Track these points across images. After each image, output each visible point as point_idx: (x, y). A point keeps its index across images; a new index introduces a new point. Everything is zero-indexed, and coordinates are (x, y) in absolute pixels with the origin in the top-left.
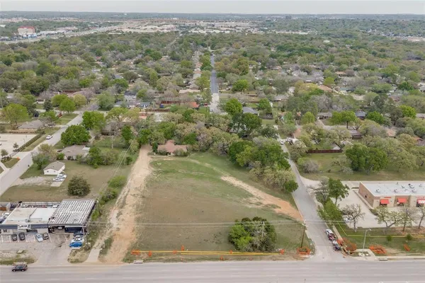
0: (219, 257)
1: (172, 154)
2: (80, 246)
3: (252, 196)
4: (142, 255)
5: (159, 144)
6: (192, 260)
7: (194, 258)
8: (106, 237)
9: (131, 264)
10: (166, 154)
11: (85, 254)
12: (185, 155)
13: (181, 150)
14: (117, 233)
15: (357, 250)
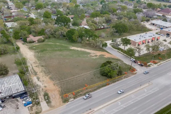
0: (105, 84)
1: (36, 42)
2: (31, 103)
3: (90, 53)
4: (70, 96)
5: (26, 38)
6: (95, 90)
7: (95, 88)
8: (42, 93)
9: (69, 103)
10: (33, 42)
11: (38, 107)
12: (43, 41)
13: (41, 39)
14: (46, 89)
15: (148, 64)
